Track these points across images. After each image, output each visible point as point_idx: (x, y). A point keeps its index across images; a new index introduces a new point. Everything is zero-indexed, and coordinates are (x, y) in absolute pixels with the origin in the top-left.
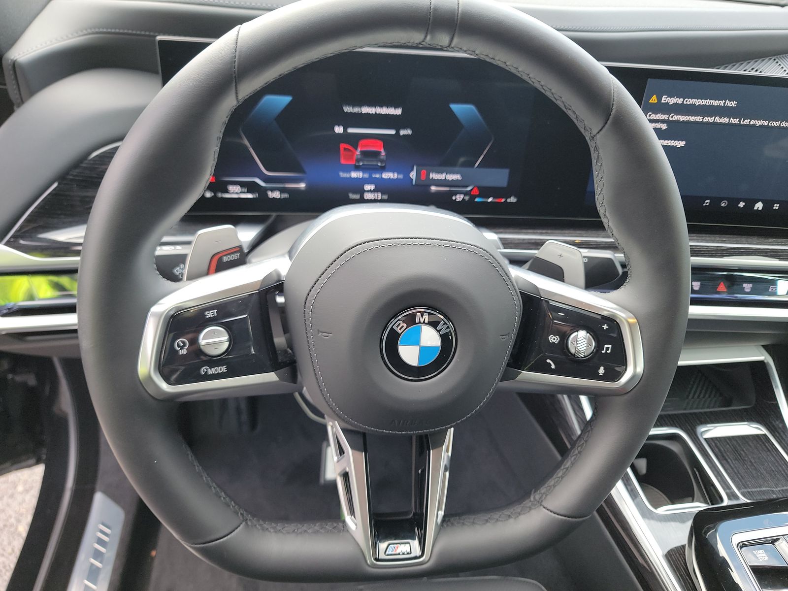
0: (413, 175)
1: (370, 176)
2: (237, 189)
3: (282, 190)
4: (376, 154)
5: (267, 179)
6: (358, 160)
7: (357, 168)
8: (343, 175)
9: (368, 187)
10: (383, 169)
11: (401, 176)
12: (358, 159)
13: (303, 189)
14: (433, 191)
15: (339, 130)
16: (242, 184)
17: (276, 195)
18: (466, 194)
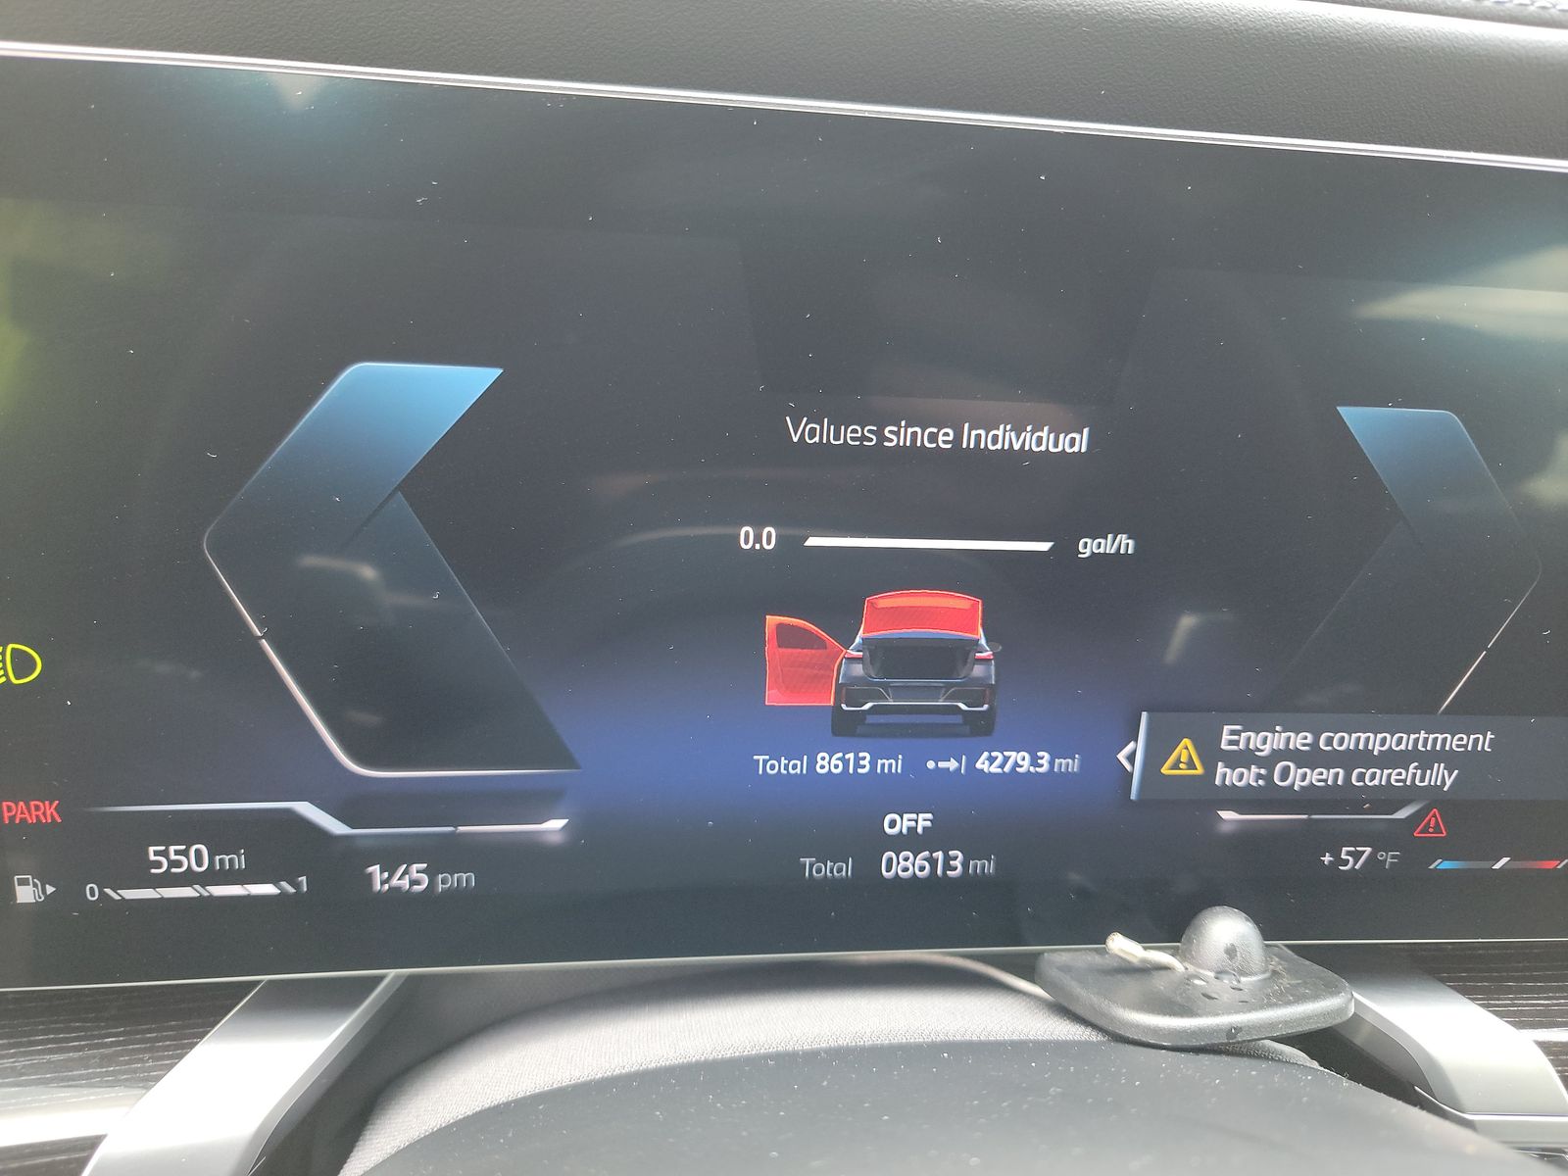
0: (1133, 755)
1: (914, 765)
2: (195, 857)
3: (440, 856)
4: (947, 658)
5: (353, 804)
6: (850, 692)
7: (846, 728)
8: (768, 765)
9: (899, 823)
10: (981, 730)
11: (1071, 765)
12: (854, 681)
13: (557, 839)
14: (1225, 828)
15: (757, 538)
16: (217, 832)
17: (412, 878)
18: (1380, 839)
